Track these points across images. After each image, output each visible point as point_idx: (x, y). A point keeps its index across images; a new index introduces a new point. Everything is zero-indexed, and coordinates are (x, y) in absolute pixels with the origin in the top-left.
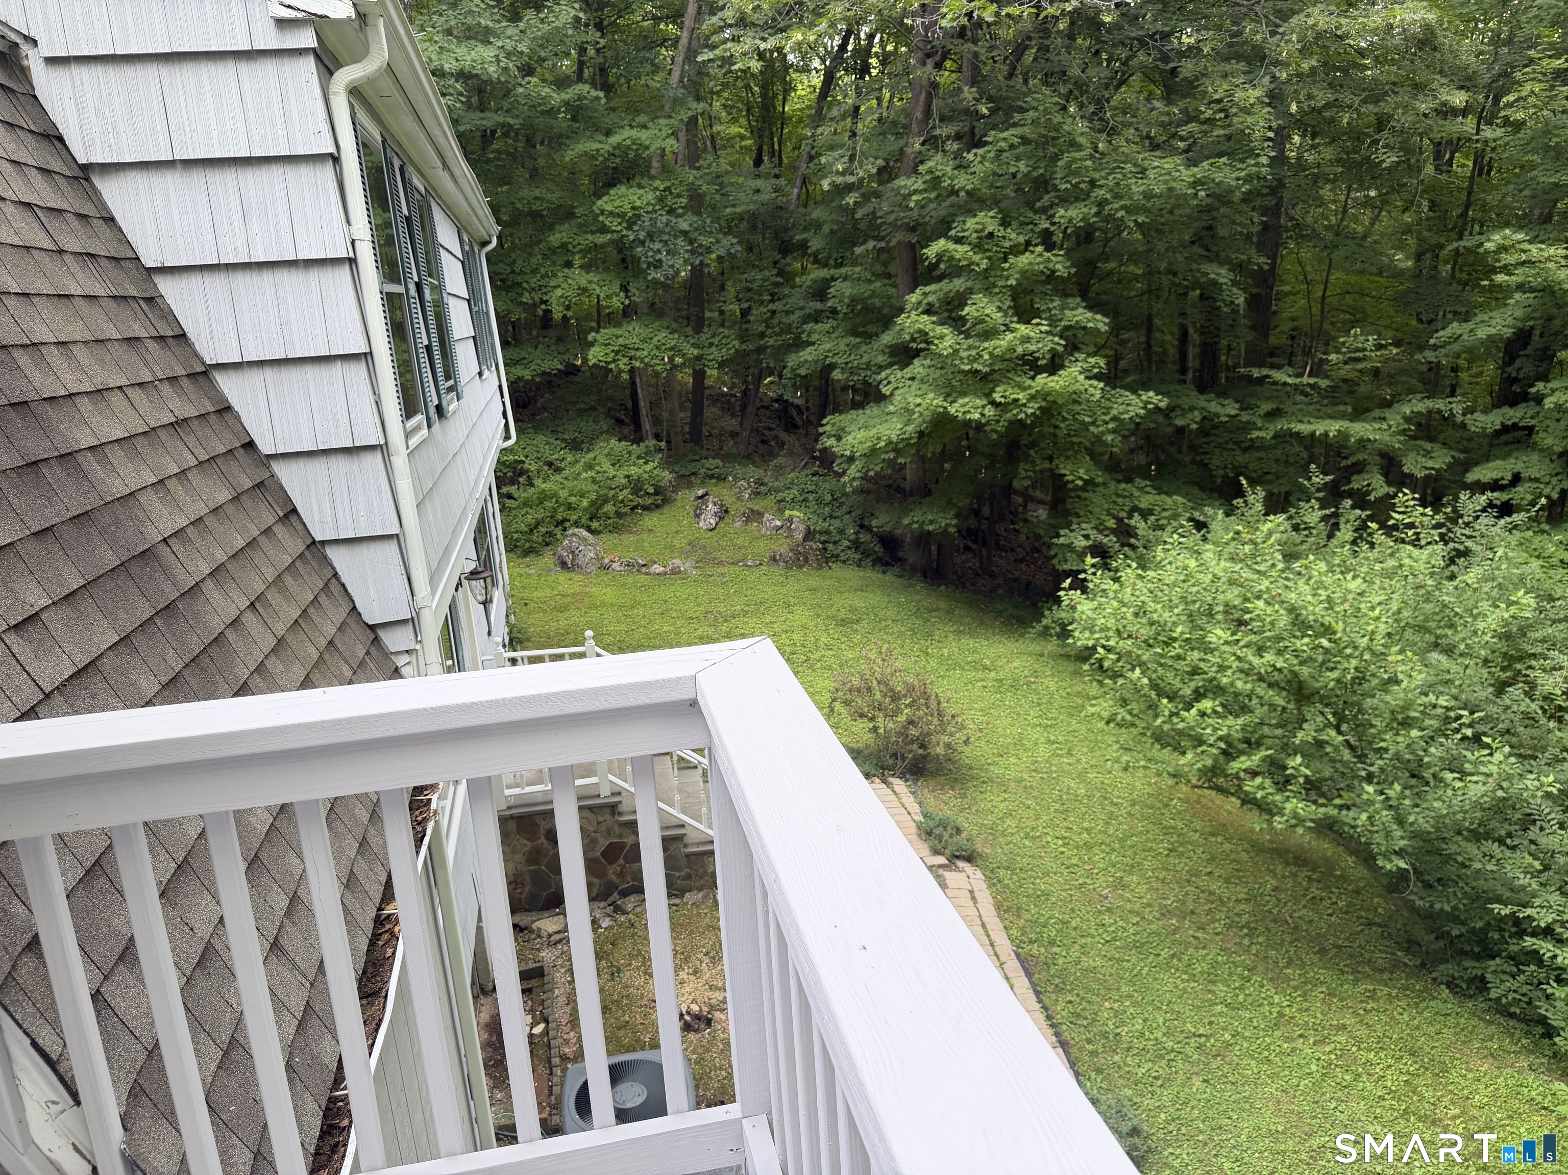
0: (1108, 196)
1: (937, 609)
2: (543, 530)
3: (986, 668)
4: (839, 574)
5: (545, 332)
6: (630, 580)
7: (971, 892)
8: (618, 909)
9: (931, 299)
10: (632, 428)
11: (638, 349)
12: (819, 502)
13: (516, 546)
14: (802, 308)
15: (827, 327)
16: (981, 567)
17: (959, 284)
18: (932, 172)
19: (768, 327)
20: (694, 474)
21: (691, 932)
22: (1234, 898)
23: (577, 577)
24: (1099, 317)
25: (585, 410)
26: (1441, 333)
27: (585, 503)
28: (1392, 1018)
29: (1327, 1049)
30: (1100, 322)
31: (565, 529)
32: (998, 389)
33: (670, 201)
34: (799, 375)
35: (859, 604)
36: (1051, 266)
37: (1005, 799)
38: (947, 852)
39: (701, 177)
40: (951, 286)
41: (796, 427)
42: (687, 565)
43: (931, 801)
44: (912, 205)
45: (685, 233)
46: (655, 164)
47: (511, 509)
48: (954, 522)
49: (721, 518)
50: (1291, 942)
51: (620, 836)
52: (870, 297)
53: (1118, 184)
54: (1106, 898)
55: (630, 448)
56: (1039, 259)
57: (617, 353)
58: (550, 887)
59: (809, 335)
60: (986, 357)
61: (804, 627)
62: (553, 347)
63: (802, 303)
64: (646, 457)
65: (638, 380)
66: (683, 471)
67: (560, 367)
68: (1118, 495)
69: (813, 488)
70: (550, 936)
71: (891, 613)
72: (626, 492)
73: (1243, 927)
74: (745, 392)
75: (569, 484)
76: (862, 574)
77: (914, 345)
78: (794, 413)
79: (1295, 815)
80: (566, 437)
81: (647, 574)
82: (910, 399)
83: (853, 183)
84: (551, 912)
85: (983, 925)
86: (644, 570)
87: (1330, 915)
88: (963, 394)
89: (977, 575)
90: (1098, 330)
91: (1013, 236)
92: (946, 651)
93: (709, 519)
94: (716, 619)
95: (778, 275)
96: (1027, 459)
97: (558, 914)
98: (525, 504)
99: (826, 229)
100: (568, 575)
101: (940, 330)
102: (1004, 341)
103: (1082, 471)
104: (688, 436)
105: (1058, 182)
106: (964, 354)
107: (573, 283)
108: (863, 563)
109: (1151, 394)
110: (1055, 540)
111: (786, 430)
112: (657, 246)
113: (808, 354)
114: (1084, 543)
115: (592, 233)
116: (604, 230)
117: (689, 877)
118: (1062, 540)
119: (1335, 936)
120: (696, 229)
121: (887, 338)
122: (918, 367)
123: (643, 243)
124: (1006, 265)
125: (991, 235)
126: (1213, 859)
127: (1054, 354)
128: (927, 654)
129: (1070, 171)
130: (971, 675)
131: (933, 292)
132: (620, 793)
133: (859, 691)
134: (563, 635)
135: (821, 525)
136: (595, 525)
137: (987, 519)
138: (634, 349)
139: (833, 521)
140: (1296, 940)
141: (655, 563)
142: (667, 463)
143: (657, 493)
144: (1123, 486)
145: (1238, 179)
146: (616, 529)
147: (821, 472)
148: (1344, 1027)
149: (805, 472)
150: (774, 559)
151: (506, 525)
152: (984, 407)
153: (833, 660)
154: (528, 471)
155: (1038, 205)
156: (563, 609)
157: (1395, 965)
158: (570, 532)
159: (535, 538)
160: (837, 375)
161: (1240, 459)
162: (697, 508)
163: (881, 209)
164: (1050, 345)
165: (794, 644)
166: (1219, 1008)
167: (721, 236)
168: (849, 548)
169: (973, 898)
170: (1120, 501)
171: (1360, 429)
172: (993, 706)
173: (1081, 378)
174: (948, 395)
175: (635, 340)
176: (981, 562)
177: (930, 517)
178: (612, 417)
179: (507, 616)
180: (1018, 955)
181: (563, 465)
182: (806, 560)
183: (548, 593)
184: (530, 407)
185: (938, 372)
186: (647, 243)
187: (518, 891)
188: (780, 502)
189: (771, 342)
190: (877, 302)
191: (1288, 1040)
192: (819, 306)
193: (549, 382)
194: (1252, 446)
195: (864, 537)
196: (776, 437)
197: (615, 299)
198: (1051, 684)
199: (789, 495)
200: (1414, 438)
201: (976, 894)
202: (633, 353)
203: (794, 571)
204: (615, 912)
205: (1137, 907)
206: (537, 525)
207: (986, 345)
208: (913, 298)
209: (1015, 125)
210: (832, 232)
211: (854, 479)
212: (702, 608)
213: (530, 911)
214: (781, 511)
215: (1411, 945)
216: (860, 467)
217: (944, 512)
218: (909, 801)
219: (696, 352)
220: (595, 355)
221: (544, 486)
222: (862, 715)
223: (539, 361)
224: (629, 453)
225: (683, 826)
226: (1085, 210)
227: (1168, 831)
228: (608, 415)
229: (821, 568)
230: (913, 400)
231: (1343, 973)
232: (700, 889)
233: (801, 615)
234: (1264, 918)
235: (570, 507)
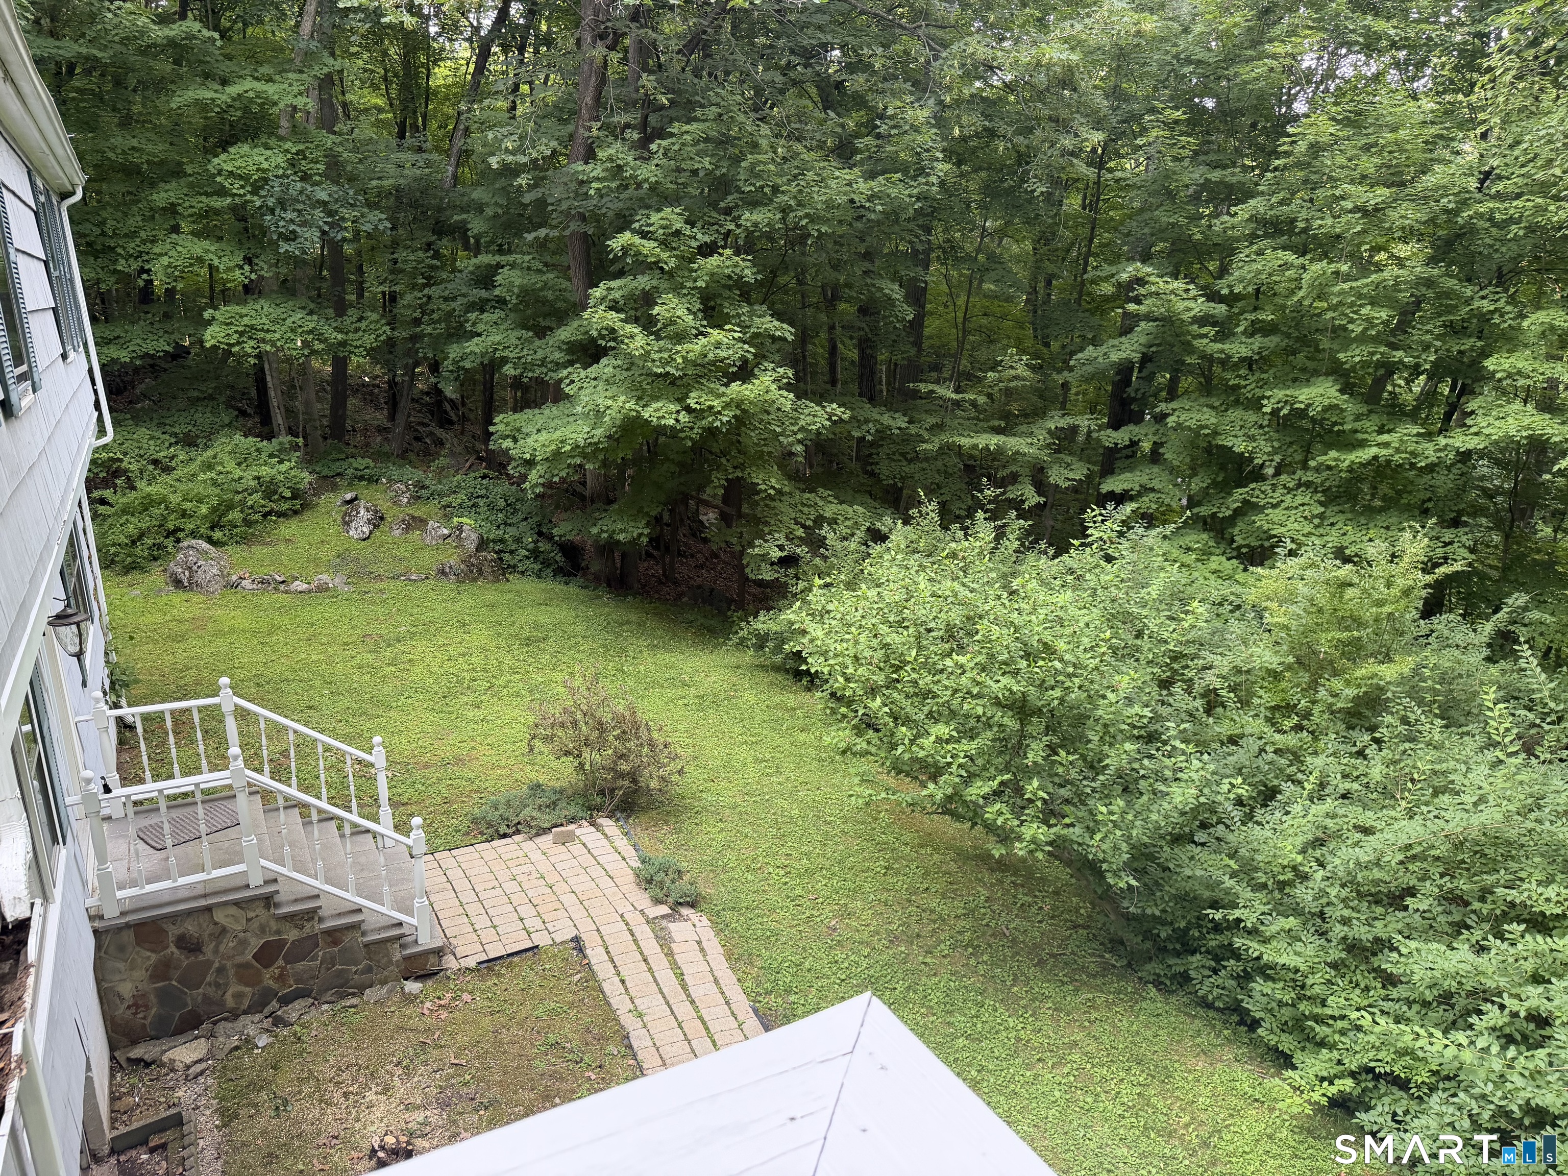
0: (792, 203)
1: (628, 622)
2: (149, 542)
3: (685, 684)
4: (519, 587)
5: (146, 307)
6: (265, 599)
7: (699, 943)
8: (278, 1021)
9: (617, 295)
10: (257, 420)
11: (268, 331)
12: (491, 507)
13: (113, 562)
14: (464, 295)
15: (495, 317)
16: (664, 574)
17: (644, 282)
18: (612, 160)
19: (423, 313)
20: (338, 474)
21: (376, 1039)
22: (953, 914)
23: (197, 598)
24: (785, 326)
25: (198, 399)
26: (1080, 355)
27: (204, 510)
28: (1115, 1026)
29: (1066, 1070)
30: (786, 331)
31: (178, 541)
32: (692, 395)
33: (304, 165)
34: (463, 368)
35: (544, 619)
36: (737, 271)
37: (722, 830)
38: (670, 899)
39: (341, 143)
40: (635, 284)
41: (451, 423)
42: (337, 580)
43: (645, 841)
44: (592, 192)
45: (325, 204)
46: (284, 123)
47: (105, 517)
48: (646, 531)
49: (376, 526)
50: (1013, 957)
51: (278, 932)
52: (542, 289)
53: (800, 191)
54: (835, 930)
55: (260, 445)
56: (728, 263)
57: (241, 334)
58: (186, 1005)
59: (474, 324)
60: (680, 360)
61: (484, 649)
62: (157, 326)
63: (464, 290)
64: (280, 456)
65: (266, 366)
66: (326, 472)
67: (167, 348)
68: (803, 505)
69: (483, 492)
70: (188, 1067)
71: (580, 628)
72: (256, 496)
73: (966, 946)
74: (392, 383)
75: (183, 487)
76: (543, 586)
77: (602, 343)
78: (447, 407)
79: (1034, 841)
80: (177, 430)
81: (286, 592)
82: (600, 401)
83: (525, 164)
84: (189, 1035)
85: (716, 981)
86: (282, 587)
87: (1040, 922)
88: (656, 398)
89: (660, 582)
90: (785, 339)
91: (699, 236)
92: (642, 668)
93: (361, 526)
94: (376, 643)
95: (433, 257)
96: (719, 467)
97: (196, 1038)
98: (124, 511)
99: (489, 212)
100: (185, 596)
101: (630, 328)
102: (696, 347)
103: (773, 480)
104: (327, 430)
105: (741, 184)
106: (656, 356)
107: (185, 251)
108: (543, 574)
109: (835, 406)
110: (750, 551)
111: (441, 426)
112: (289, 215)
113: (474, 346)
114: (779, 554)
115: (207, 194)
116: (222, 192)
117: (369, 970)
118: (757, 550)
119: (1049, 944)
120: (337, 201)
121: (565, 333)
122: (606, 367)
123: (272, 211)
124: (695, 266)
125: (678, 233)
126: (927, 873)
127: (745, 361)
128: (623, 672)
129: (753, 173)
130: (670, 693)
131: (617, 288)
132: (275, 881)
133: (562, 725)
134: (181, 671)
135: (495, 534)
136: (217, 535)
137: (668, 525)
138: (262, 330)
139: (508, 529)
140: (1017, 953)
141: (297, 579)
142: (308, 461)
143: (294, 497)
144: (807, 495)
145: (910, 196)
146: (244, 540)
147: (491, 474)
148: (1075, 1043)
149: (472, 475)
150: (442, 572)
151: (100, 536)
152: (678, 412)
153: (521, 685)
154: (126, 471)
155: (722, 205)
156: (180, 638)
157: (1106, 968)
158: (186, 544)
159: (138, 551)
160: (509, 370)
161: (907, 469)
162: (345, 514)
163: (551, 195)
164: (740, 352)
165: (474, 669)
166: (961, 1042)
167: (366, 210)
168: (527, 558)
169: (702, 950)
170: (805, 510)
171: (1014, 443)
172: (697, 726)
173: (773, 387)
174: (639, 398)
175: (264, 320)
176: (664, 571)
177: (620, 526)
178: (233, 407)
179: (106, 654)
180: (756, 1011)
181: (173, 464)
182: (480, 572)
183: (158, 618)
184: (126, 393)
185: (625, 374)
186: (277, 212)
187: (141, 1015)
188: (445, 507)
189: (429, 330)
190: (550, 295)
191: (1029, 1067)
192: (484, 294)
193: (152, 366)
194: (916, 458)
195: (543, 546)
196: (432, 434)
197: (238, 272)
198: (749, 696)
199: (455, 500)
200: (1058, 451)
201: (705, 944)
202: (262, 335)
203: (467, 586)
204: (275, 1024)
205: (865, 936)
206: (141, 536)
207: (679, 348)
208: (597, 293)
209: (696, 119)
210: (496, 216)
211: (536, 485)
212: (358, 631)
213: (158, 1039)
214: (448, 517)
215: (1116, 944)
216: (542, 472)
217: (635, 521)
218: (622, 843)
219: (340, 336)
220: (213, 336)
221: (149, 489)
222: (567, 753)
223: (139, 341)
224: (258, 450)
225: (360, 910)
226: (769, 215)
227: (882, 847)
228: (229, 406)
229: (498, 581)
230: (602, 402)
231: (1063, 983)
232: (384, 983)
233: (480, 636)
234: (984, 934)
235: (184, 514)
